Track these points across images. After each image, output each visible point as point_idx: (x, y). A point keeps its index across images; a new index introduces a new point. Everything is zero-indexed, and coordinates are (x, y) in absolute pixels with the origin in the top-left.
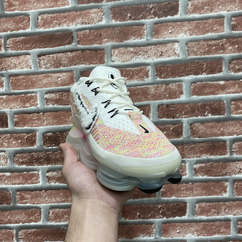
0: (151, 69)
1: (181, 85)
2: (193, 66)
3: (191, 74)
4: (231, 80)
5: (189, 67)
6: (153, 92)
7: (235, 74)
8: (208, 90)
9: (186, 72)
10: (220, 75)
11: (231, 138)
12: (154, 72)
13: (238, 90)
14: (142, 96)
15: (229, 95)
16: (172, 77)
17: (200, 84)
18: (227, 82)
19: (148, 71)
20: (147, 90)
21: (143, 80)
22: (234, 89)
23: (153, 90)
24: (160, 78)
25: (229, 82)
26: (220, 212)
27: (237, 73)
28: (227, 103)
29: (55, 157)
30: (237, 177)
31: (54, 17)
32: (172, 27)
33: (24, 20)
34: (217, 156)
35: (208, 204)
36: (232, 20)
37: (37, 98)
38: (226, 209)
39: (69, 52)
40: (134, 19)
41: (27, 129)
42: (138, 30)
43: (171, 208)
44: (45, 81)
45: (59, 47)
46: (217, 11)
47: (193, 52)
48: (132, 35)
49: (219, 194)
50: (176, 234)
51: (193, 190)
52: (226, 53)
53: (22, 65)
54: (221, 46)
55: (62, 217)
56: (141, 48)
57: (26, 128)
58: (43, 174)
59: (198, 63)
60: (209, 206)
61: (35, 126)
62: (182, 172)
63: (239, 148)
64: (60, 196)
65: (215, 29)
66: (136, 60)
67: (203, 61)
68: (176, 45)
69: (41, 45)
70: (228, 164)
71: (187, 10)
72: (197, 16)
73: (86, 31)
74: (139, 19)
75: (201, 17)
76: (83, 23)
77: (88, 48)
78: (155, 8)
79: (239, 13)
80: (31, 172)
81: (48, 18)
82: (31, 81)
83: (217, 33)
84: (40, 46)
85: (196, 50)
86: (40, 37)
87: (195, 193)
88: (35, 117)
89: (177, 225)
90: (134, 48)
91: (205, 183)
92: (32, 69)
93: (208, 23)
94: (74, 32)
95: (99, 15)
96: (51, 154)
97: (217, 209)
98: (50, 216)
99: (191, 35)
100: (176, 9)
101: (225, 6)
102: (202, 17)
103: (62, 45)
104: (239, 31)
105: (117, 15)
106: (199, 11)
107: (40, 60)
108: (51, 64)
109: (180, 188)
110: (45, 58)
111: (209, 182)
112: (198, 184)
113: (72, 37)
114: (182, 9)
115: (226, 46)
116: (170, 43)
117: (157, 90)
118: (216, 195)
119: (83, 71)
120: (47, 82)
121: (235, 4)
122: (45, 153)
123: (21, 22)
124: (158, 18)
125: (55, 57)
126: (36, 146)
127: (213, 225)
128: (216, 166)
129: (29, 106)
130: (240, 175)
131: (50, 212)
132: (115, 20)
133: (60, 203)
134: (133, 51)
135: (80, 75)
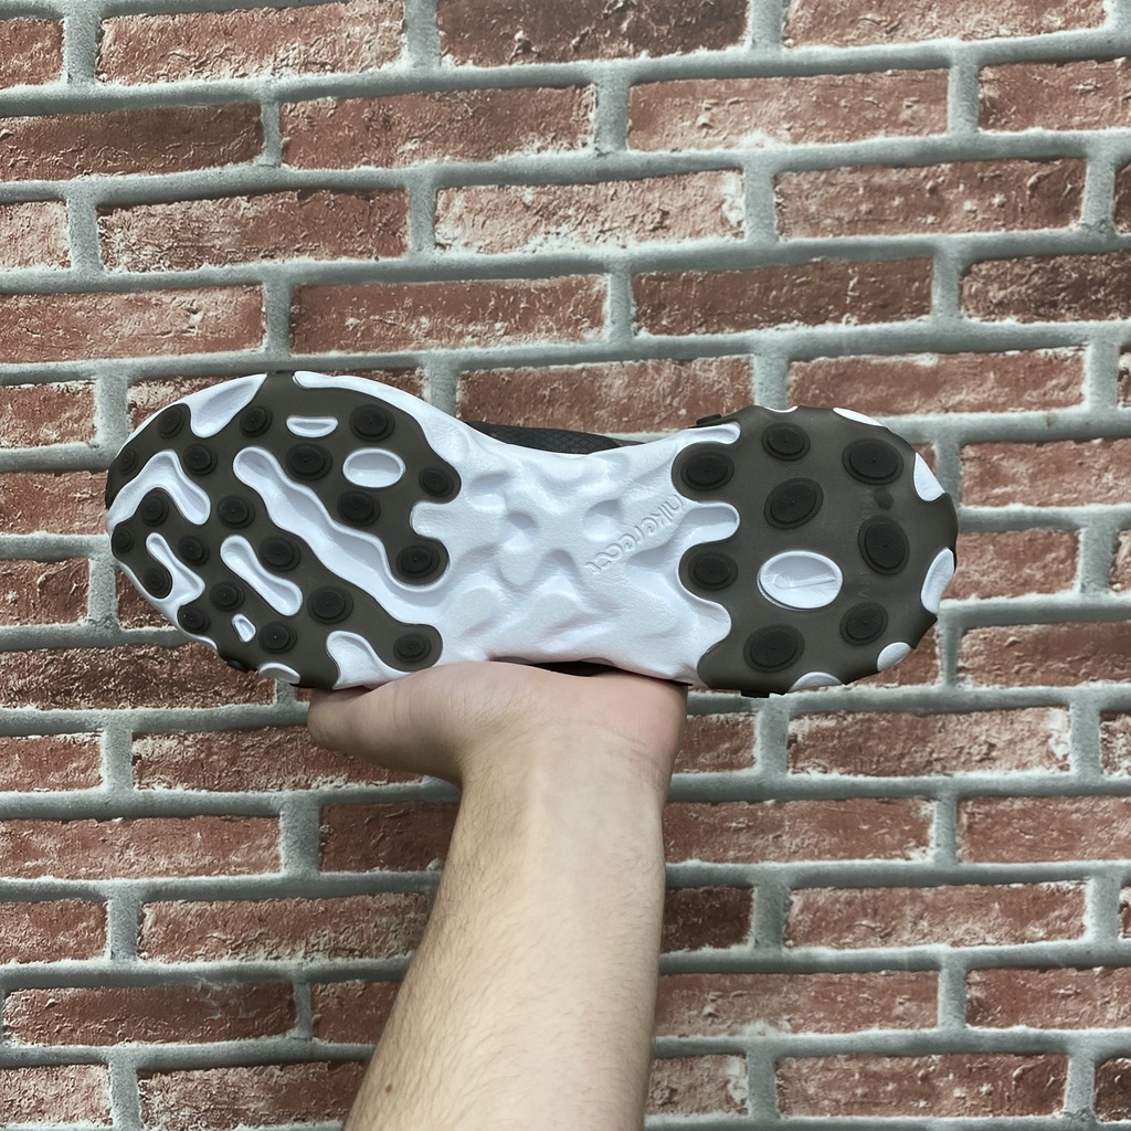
0: (612, 289)
1: (746, 367)
2: (802, 284)
3: (792, 320)
4: (967, 352)
5: (784, 286)
6: (621, 395)
7: (985, 323)
8: (863, 390)
9: (768, 306)
10: (921, 324)
11: (953, 609)
12: (624, 304)
13: (995, 397)
14: (571, 407)
15: (954, 418)
16: (704, 329)
17: (830, 365)
18: (951, 360)
19: (601, 297)
20: (592, 382)
21: (574, 337)
22: (981, 389)
23: (618, 382)
24: (652, 329)
25: (956, 362)
26: (894, 929)
27: (994, 320)
28: (944, 451)
29: (171, 670)
30: (973, 782)
31: (176, 30)
32: (712, 101)
33: (33, 39)
34: (888, 685)
35: (844, 894)
36: (983, 78)
37: (92, 402)
38: (922, 918)
39: (241, 195)
40: (541, 57)
41: (45, 542)
42: (559, 107)
43: (683, 907)
44: (129, 326)
45: (195, 171)
46: (919, 36)
47: (801, 219)
48: (532, 130)
49: (894, 853)
50: (701, 1023)
51: (779, 833)
52: (949, 226)
53: (27, 249)
54: (927, 195)
55: (198, 937)
56: (572, 192)
57: (39, 535)
58: (118, 746)
59: (822, 269)
60: (849, 903)
61: (81, 531)
62: (736, 751)
63: (988, 656)
64: (190, 845)
65: (905, 115)
66: (546, 245)
67: (845, 261)
68: (730, 184)
69: (115, 161)
70: (940, 724)
71: (783, 25)
72: (825, 53)
73: (319, 100)
74: (563, 59)
75: (844, 58)
76: (306, 66)
77: (329, 181)
78: (639, 9)
79: (1015, 49)
80: (63, 736)
81: (145, 31)
82: (68, 322)
83: (914, 134)
84: (110, 164)
85: (818, 212)
86: (111, 122)
87: (788, 845)
88: (81, 488)
89: (704, 982)
90: (538, 189)
91: (834, 802)
92: (69, 266)
93: (875, 90)
94: (268, 103)
95: (381, 29)
96: (152, 657)
97: (883, 917)
98: (145, 932)
99: (796, 139)
100: (736, 16)
101: (952, 12)
102: (850, 61)
103: (211, 163)
104: (1011, 129)
105: (466, 32)
106: (838, 32)
107: (110, 228)
108: (159, 246)
109: (724, 819)
110: (133, 220)
111: (850, 799)
112: (804, 804)
113: (259, 127)
114: (763, 17)
115: (950, 196)
116: (700, 174)
117: (637, 384)
118: (879, 857)
119: (304, 287)
120: (139, 329)
121: (1000, 8)
122: (127, 652)
123: (22, 48)
124: (652, 57)
125: (179, 217)
126: (88, 618)
127: (860, 985)
128: (882, 729)
129: (54, 436)
130: (989, 771)
131: (144, 915)
132: (454, 55)
133: (189, 874)
134: (533, 202)
135: (292, 304)
